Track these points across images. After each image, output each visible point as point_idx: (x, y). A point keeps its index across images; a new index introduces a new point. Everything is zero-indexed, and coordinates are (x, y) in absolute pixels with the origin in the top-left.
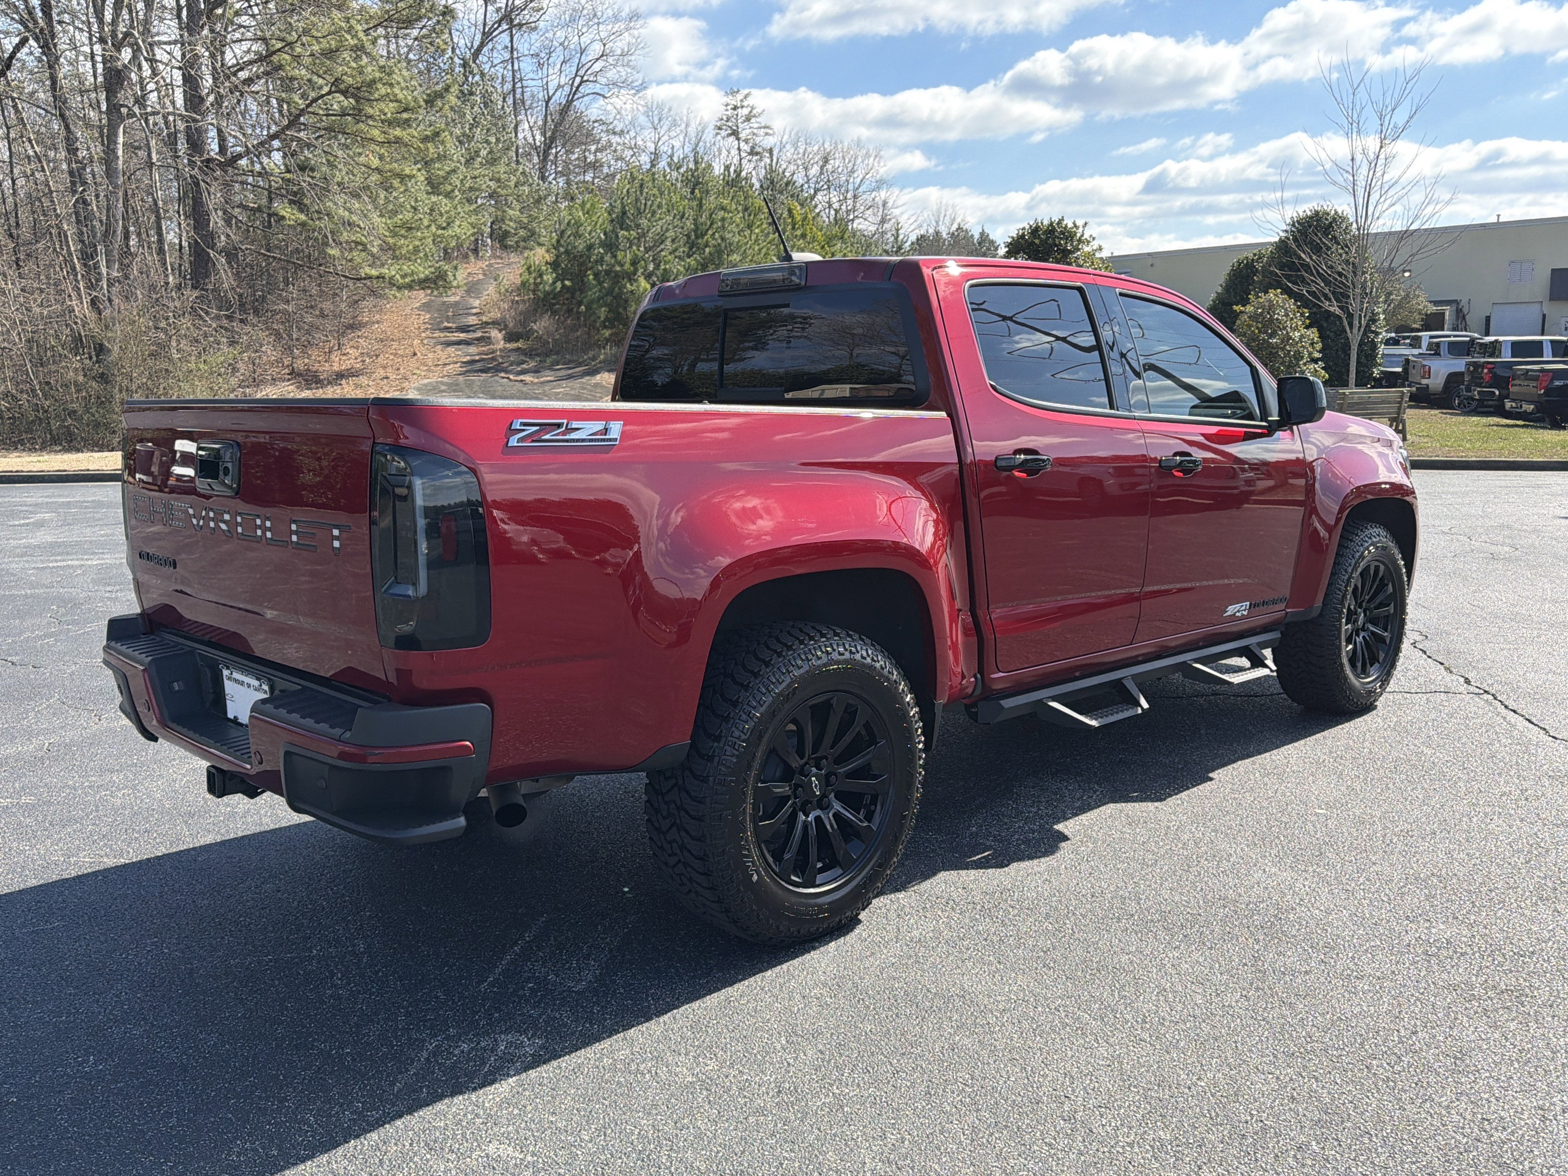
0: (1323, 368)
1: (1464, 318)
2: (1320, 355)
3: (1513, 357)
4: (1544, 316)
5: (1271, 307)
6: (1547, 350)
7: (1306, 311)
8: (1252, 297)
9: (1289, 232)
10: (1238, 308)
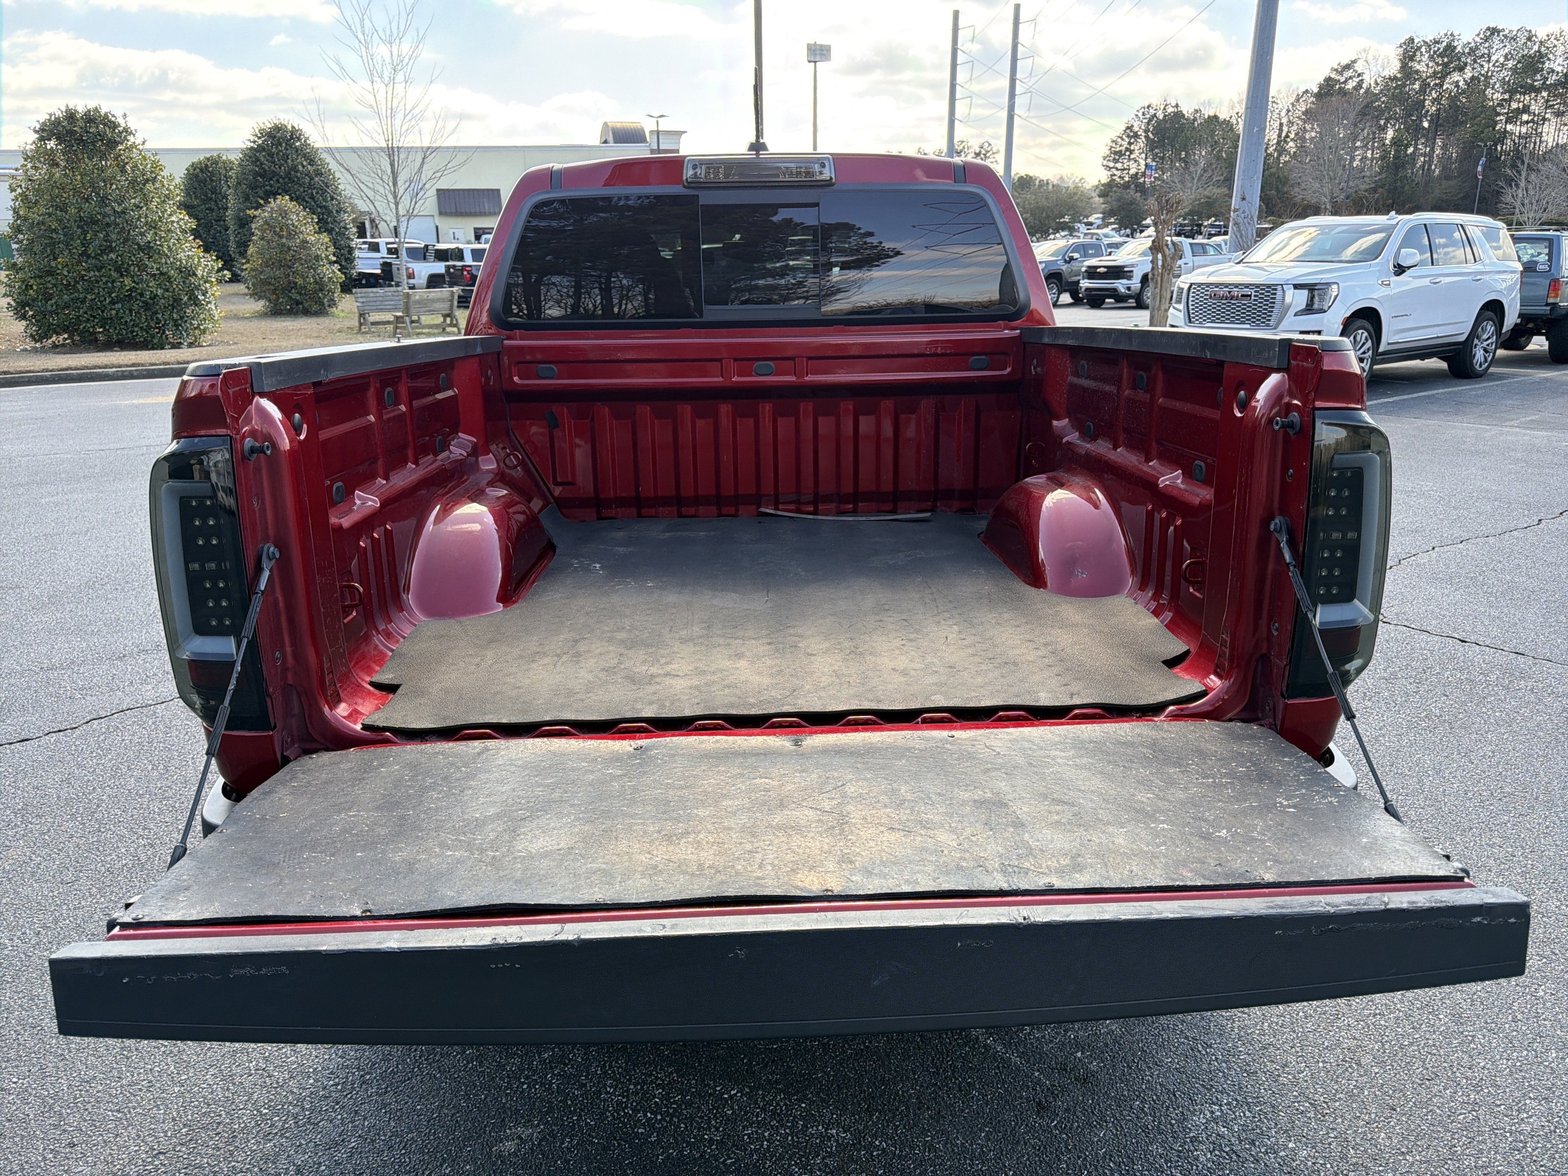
0: (339, 270)
2: (334, 258)
3: (474, 261)
4: (437, 227)
5: (282, 212)
7: (315, 217)
8: (262, 202)
9: (254, 142)
10: (251, 212)
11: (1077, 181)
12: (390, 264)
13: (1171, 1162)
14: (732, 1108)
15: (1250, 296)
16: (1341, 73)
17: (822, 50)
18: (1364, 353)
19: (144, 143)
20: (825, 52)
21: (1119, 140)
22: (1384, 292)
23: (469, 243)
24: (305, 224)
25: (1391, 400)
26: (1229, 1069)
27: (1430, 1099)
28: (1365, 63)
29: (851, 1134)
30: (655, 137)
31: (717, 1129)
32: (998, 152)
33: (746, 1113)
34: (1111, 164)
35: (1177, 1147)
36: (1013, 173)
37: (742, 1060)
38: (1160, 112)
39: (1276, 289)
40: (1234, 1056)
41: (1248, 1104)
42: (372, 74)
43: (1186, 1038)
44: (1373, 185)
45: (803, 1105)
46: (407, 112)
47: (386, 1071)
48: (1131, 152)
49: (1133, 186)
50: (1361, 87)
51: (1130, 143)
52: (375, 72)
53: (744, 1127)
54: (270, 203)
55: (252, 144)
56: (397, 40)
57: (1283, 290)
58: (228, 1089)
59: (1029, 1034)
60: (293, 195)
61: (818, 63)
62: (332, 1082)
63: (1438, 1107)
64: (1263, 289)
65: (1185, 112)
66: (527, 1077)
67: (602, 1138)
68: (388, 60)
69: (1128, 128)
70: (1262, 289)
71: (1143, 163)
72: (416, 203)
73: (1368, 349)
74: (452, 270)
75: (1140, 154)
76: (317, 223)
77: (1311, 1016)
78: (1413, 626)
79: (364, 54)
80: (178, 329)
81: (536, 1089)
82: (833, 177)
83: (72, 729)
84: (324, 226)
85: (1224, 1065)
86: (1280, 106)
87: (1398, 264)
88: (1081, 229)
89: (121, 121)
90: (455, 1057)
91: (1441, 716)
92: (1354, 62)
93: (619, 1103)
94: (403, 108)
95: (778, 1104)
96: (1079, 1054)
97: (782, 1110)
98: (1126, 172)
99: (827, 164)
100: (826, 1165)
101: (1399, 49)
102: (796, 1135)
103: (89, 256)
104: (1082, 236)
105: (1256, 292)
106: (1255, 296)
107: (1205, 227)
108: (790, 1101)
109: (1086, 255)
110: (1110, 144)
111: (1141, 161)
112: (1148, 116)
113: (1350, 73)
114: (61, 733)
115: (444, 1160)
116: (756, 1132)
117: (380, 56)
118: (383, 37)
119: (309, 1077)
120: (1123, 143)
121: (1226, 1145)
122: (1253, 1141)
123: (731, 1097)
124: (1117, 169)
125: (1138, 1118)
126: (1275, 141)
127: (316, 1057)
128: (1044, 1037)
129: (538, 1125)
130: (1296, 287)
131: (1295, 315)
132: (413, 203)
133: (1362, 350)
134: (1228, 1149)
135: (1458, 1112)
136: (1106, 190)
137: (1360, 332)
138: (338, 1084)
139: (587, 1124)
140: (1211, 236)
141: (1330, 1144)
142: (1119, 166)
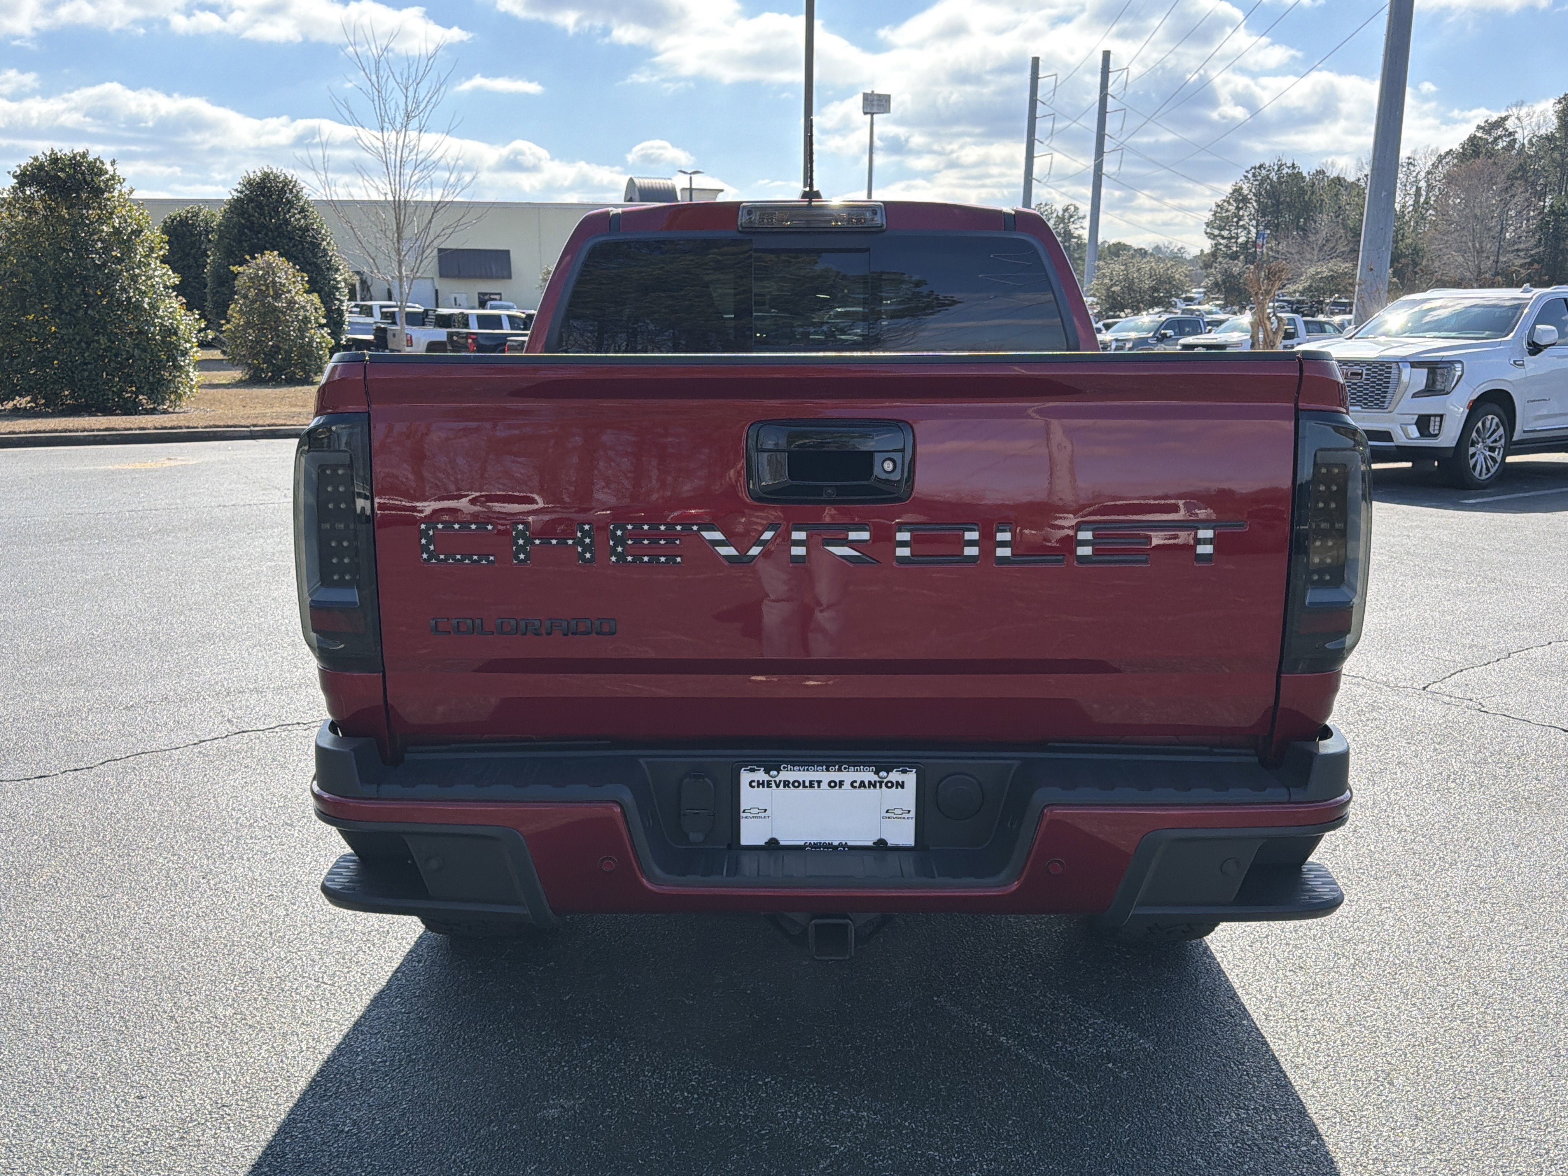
0: (329, 334)
1: (368, 290)
2: (324, 321)
3: (480, 328)
4: (437, 291)
5: (270, 269)
6: (506, 323)
7: (305, 275)
8: (248, 257)
9: (241, 192)
10: (235, 269)
11: (1176, 250)
12: (385, 330)
13: (1193, 1149)
14: (766, 1092)
15: (1361, 374)
16: (1488, 132)
17: (881, 101)
18: (1495, 441)
19: (131, 192)
20: (884, 103)
21: (1225, 204)
22: (1516, 375)
23: (473, 308)
24: (294, 283)
25: (1527, 495)
26: (1259, 1082)
27: (1459, 1113)
28: (1516, 121)
29: (881, 1116)
30: (688, 193)
31: (752, 1108)
32: (1084, 217)
33: (780, 1096)
34: (1216, 232)
35: (1200, 1139)
36: (1100, 241)
37: (776, 1055)
38: (1273, 173)
39: (1391, 368)
40: (1265, 1073)
41: (1274, 1110)
42: (383, 121)
43: (1220, 1056)
44: (1528, 260)
45: (836, 1093)
46: (418, 162)
47: (431, 1053)
48: (1240, 218)
49: (1242, 257)
50: (1513, 148)
51: (1238, 208)
52: (386, 120)
53: (778, 1107)
54: (255, 258)
55: (239, 195)
56: (415, 84)
57: (1399, 367)
58: (282, 1061)
59: (1062, 1047)
60: (282, 251)
61: (875, 116)
62: (379, 1060)
63: (1466, 1120)
64: (1376, 367)
65: (1305, 174)
66: (567, 1062)
67: (641, 1109)
68: (402, 106)
69: (1235, 191)
70: (1374, 367)
71: (1253, 230)
72: (421, 261)
73: (1500, 437)
74: (455, 338)
75: (1250, 220)
76: (307, 282)
77: (1348, 1044)
78: (1513, 716)
79: (376, 98)
80: (153, 393)
81: (577, 1072)
82: (885, 223)
83: (88, 768)
84: (314, 287)
85: (1255, 1079)
86: (1418, 169)
87: (1533, 342)
88: (1179, 305)
89: (108, 167)
90: (497, 1044)
91: (1529, 798)
92: (1505, 119)
93: (656, 1084)
94: (414, 157)
95: (811, 1090)
96: (1110, 1065)
97: (814, 1096)
98: (1233, 241)
99: (879, 212)
100: (857, 1138)
101: (1558, 106)
102: (828, 1115)
103: (63, 312)
104: (1179, 312)
105: (1367, 370)
106: (1367, 374)
107: (1327, 304)
108: (823, 1089)
109: (1182, 333)
110: (1214, 208)
111: (1251, 228)
112: (1259, 178)
113: (1500, 132)
114: (78, 772)
115: (491, 1121)
116: (790, 1111)
117: (394, 101)
118: (399, 80)
119: (358, 1055)
120: (1230, 207)
121: (1248, 1140)
122: (1276, 1137)
123: (766, 1084)
124: (1223, 237)
125: (1164, 1116)
126: (1411, 208)
127: (363, 1040)
128: (1076, 1050)
129: (580, 1098)
130: (1415, 365)
131: (1412, 397)
132: (418, 262)
133: (1493, 438)
134: (1250, 1142)
135: (1485, 1124)
136: (1208, 261)
137: (1490, 417)
138: (386, 1061)
139: (626, 1099)
140: (1333, 313)
141: (1352, 1143)
142: (1225, 233)
